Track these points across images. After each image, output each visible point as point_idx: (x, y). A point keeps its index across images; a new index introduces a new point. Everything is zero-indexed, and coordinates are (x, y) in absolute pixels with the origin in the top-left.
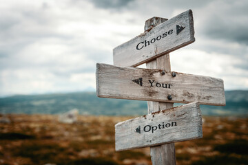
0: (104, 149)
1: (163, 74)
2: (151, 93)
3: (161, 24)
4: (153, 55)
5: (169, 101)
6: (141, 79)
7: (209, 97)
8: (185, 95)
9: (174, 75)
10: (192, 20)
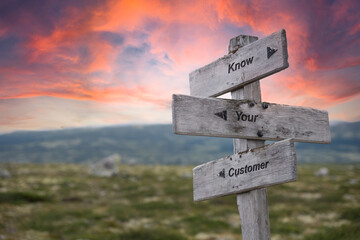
0: (163, 218)
1: (252, 105)
2: (237, 129)
3: (249, 45)
4: (239, 82)
5: (259, 138)
6: (225, 112)
7: (309, 133)
8: (278, 130)
9: (265, 106)
10: (286, 41)
